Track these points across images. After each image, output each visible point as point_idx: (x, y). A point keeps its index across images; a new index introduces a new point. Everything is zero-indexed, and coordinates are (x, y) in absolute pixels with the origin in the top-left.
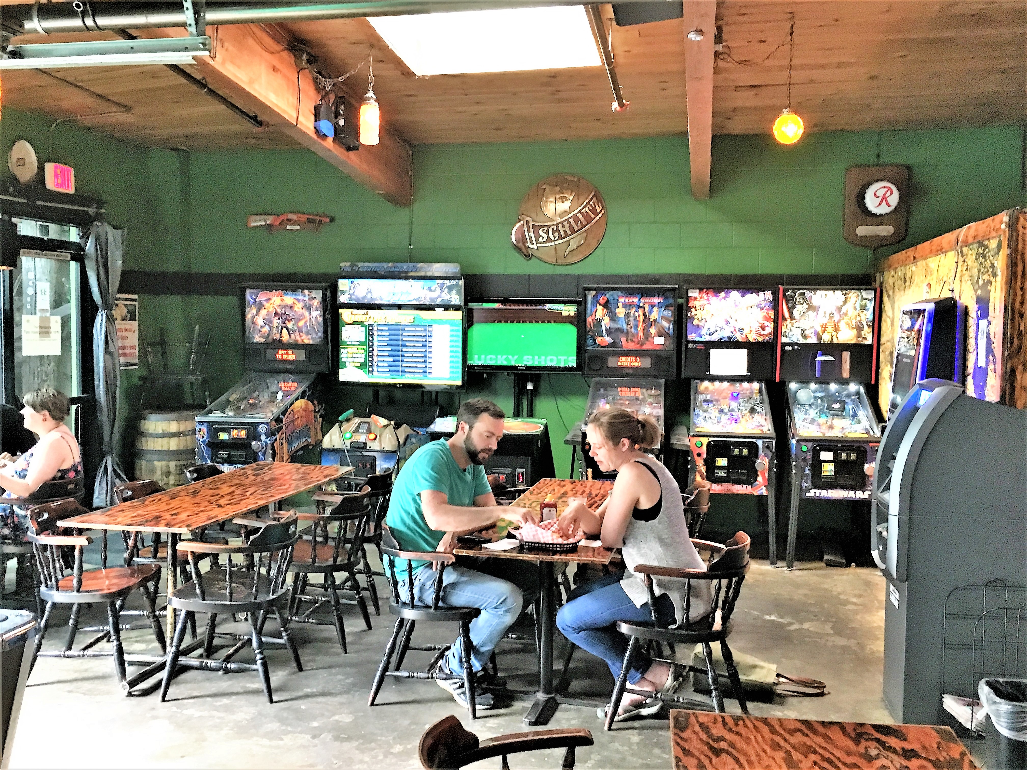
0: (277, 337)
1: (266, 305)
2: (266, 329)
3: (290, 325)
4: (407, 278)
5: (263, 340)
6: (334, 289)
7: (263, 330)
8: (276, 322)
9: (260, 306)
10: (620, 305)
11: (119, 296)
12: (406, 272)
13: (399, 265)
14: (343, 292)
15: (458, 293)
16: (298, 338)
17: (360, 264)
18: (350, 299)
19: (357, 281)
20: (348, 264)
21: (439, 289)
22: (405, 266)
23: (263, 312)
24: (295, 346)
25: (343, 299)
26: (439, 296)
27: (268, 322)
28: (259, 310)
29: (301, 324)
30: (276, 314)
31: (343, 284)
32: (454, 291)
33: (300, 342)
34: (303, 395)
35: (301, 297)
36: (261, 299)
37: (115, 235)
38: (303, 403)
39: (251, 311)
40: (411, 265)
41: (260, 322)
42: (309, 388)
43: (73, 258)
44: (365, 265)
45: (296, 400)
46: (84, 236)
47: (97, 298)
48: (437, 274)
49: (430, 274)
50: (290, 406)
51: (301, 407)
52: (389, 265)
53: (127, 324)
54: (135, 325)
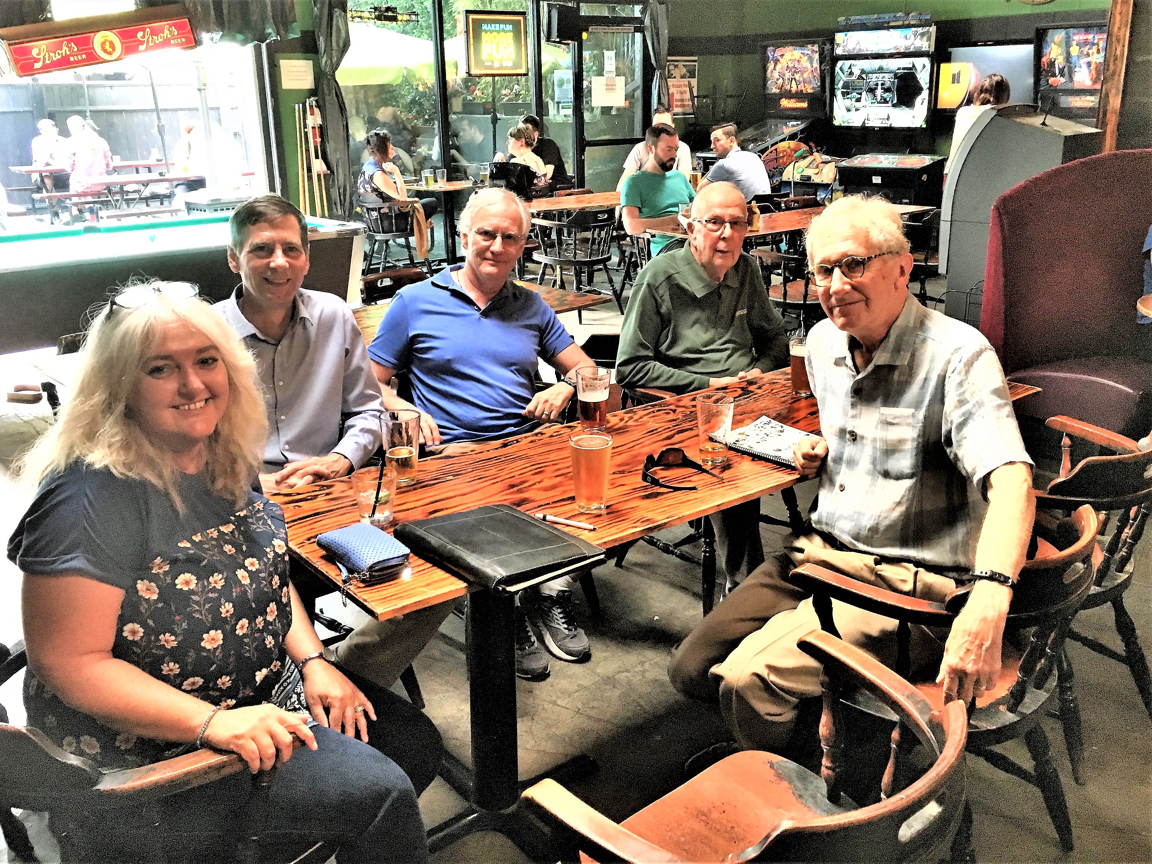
0: (788, 87)
1: (781, 60)
3: (797, 77)
4: (888, 28)
5: (778, 91)
6: (832, 41)
7: (779, 82)
8: (788, 75)
9: (776, 61)
10: (1074, 43)
11: (669, 58)
12: (889, 22)
13: (881, 16)
14: (838, 45)
15: (929, 39)
16: (803, 88)
17: (852, 18)
18: (844, 51)
19: (850, 34)
20: (844, 18)
21: (913, 37)
22: (886, 17)
23: (779, 66)
24: (799, 96)
25: (839, 51)
26: (913, 44)
27: (782, 76)
28: (775, 65)
29: (805, 75)
30: (788, 67)
31: (839, 37)
32: (925, 38)
33: (804, 92)
34: (792, 137)
35: (806, 52)
36: (778, 53)
37: (661, 9)
38: (792, 143)
39: (771, 66)
40: (892, 15)
41: (776, 75)
42: (802, 131)
43: (637, 30)
44: (855, 19)
45: (781, 141)
46: (643, 12)
47: (653, 61)
48: (912, 22)
49: (906, 22)
50: (772, 145)
51: (789, 147)
52: (876, 16)
53: (685, 81)
54: (694, 82)
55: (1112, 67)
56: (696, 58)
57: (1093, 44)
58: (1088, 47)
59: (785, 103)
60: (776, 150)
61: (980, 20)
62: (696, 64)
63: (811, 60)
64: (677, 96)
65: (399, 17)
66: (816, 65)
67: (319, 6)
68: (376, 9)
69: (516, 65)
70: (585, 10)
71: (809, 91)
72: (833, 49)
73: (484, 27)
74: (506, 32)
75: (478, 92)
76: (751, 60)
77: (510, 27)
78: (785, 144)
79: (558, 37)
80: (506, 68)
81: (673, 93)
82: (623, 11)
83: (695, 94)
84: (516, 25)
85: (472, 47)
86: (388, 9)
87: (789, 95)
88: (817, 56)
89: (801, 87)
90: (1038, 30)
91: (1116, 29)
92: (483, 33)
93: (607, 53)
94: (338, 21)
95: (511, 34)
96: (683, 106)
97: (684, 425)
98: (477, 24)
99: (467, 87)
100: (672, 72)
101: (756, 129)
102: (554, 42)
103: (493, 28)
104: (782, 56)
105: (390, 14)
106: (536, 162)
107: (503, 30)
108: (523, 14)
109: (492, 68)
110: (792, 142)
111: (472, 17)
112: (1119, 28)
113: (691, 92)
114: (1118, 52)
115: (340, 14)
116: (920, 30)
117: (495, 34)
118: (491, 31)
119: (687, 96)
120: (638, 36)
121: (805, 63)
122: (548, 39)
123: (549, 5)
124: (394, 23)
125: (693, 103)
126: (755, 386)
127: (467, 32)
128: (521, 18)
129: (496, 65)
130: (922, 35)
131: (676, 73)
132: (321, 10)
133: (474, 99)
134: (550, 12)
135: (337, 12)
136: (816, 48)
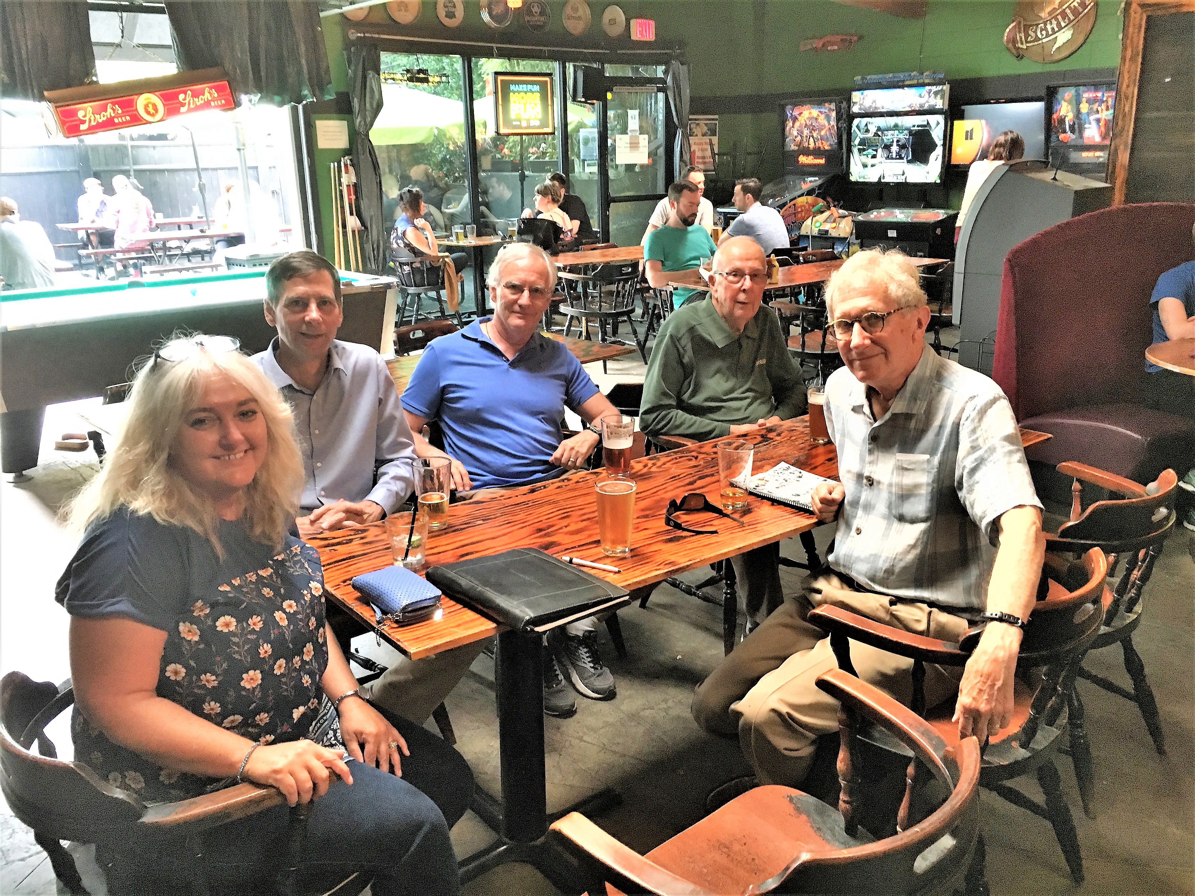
0: (806, 145)
1: (799, 118)
2: (799, 138)
3: (815, 135)
4: (902, 87)
5: (796, 148)
6: (849, 100)
7: (797, 139)
8: (806, 132)
9: (795, 119)
10: (1084, 100)
11: (691, 117)
12: (903, 81)
13: (897, 75)
14: (855, 103)
15: (943, 97)
16: (821, 145)
17: (869, 77)
18: (860, 109)
19: (866, 92)
20: (860, 77)
21: (927, 95)
22: (901, 76)
23: (797, 124)
24: (817, 152)
25: (855, 109)
26: (927, 102)
27: (800, 133)
28: (794, 123)
29: (823, 133)
30: (806, 125)
31: (856, 96)
32: (939, 96)
33: (822, 148)
34: (810, 193)
35: (823, 110)
36: (796, 113)
37: (683, 69)
38: (810, 199)
39: (790, 124)
40: (907, 74)
41: (795, 133)
42: (820, 187)
43: (659, 90)
44: (873, 78)
45: (799, 196)
46: (666, 72)
47: (675, 119)
48: (927, 81)
49: (921, 81)
50: (791, 200)
51: (807, 203)
52: (891, 75)
53: (706, 139)
54: (715, 140)
55: (1120, 123)
56: (716, 117)
57: (1103, 102)
58: (1097, 104)
59: (803, 159)
60: (794, 205)
61: (993, 79)
62: (717, 122)
63: (828, 118)
64: (698, 154)
65: (431, 79)
66: (833, 123)
67: (353, 68)
68: (408, 71)
69: (544, 125)
70: (610, 71)
71: (826, 148)
72: (849, 107)
73: (512, 87)
74: (533, 92)
75: (506, 151)
76: (771, 118)
77: (537, 88)
78: (804, 199)
79: (583, 97)
80: (534, 127)
81: (694, 151)
82: (645, 72)
83: (716, 151)
84: (543, 85)
85: (500, 107)
86: (420, 71)
87: (807, 152)
88: (834, 114)
89: (819, 144)
90: (1048, 88)
91: (1125, 86)
92: (511, 94)
93: (631, 113)
94: (371, 83)
95: (539, 95)
96: (704, 163)
97: (705, 471)
98: (506, 86)
99: (496, 146)
100: (694, 130)
101: (776, 184)
102: (580, 102)
103: (521, 89)
104: (800, 114)
105: (422, 76)
106: (563, 219)
107: (531, 91)
108: (550, 75)
109: (520, 127)
110: (809, 197)
111: (500, 78)
112: (1128, 86)
113: (712, 150)
114: (1127, 109)
115: (373, 76)
116: (934, 89)
117: (522, 94)
118: (519, 92)
119: (709, 153)
120: (661, 95)
121: (822, 119)
122: (574, 99)
123: (574, 66)
124: (426, 84)
125: (714, 160)
126: (775, 434)
127: (496, 93)
128: (547, 79)
129: (524, 124)
130: (936, 93)
131: (697, 131)
132: (355, 72)
133: (503, 157)
134: (575, 72)
135: (371, 74)
136: (833, 106)
